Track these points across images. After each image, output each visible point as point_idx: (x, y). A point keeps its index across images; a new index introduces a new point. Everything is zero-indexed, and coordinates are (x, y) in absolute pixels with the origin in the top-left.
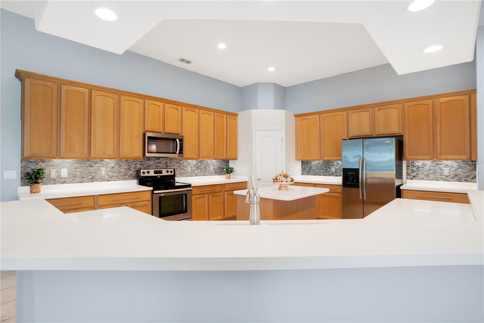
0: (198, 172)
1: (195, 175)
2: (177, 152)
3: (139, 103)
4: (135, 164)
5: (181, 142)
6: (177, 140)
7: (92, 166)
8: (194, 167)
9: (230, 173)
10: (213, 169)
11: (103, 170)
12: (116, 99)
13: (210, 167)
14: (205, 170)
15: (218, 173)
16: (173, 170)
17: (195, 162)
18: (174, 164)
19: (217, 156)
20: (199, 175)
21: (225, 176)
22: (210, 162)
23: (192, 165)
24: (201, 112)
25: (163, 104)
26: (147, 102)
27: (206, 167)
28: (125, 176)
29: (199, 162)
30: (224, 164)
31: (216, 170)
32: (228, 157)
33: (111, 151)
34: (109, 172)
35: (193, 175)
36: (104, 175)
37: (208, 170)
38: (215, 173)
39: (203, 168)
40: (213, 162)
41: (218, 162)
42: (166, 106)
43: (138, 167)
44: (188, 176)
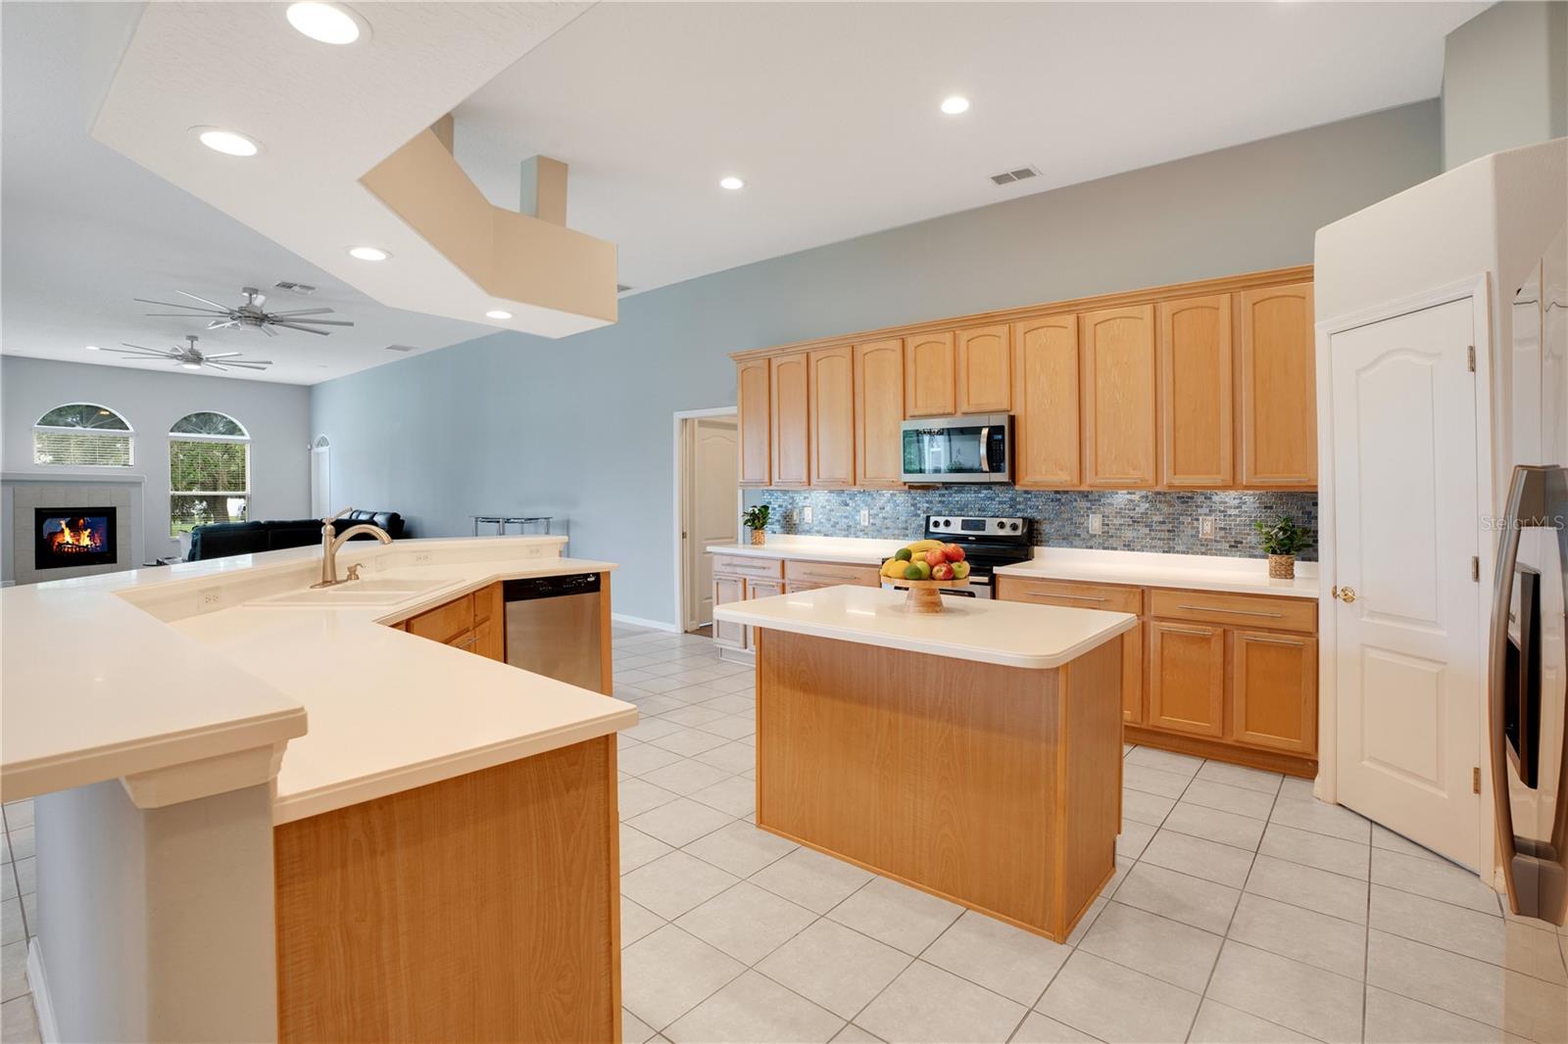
0: (1135, 534)
1: (1124, 545)
2: (985, 467)
3: (893, 350)
4: (927, 502)
5: (1000, 437)
6: (985, 432)
7: (847, 505)
8: (1116, 517)
9: (1292, 552)
10: (1221, 529)
11: (864, 512)
12: (849, 356)
13: (1197, 520)
14: (1174, 531)
15: (1252, 547)
16: (1019, 522)
17: (1121, 498)
18: (1040, 503)
19: (1175, 474)
20: (1142, 546)
21: (1267, 561)
22: (1200, 499)
23: (1107, 511)
24: (1090, 318)
25: (955, 334)
26: (911, 342)
27: (1178, 519)
28: (907, 529)
29: (1142, 497)
30: (1295, 513)
31: (1236, 533)
32: (1244, 478)
33: (843, 472)
34: (874, 518)
35: (1115, 546)
36: (866, 524)
37: (1190, 531)
38: (1231, 546)
39: (1164, 522)
40: (1215, 498)
41: (1250, 500)
42: (964, 336)
43: (935, 509)
44: (1091, 548)
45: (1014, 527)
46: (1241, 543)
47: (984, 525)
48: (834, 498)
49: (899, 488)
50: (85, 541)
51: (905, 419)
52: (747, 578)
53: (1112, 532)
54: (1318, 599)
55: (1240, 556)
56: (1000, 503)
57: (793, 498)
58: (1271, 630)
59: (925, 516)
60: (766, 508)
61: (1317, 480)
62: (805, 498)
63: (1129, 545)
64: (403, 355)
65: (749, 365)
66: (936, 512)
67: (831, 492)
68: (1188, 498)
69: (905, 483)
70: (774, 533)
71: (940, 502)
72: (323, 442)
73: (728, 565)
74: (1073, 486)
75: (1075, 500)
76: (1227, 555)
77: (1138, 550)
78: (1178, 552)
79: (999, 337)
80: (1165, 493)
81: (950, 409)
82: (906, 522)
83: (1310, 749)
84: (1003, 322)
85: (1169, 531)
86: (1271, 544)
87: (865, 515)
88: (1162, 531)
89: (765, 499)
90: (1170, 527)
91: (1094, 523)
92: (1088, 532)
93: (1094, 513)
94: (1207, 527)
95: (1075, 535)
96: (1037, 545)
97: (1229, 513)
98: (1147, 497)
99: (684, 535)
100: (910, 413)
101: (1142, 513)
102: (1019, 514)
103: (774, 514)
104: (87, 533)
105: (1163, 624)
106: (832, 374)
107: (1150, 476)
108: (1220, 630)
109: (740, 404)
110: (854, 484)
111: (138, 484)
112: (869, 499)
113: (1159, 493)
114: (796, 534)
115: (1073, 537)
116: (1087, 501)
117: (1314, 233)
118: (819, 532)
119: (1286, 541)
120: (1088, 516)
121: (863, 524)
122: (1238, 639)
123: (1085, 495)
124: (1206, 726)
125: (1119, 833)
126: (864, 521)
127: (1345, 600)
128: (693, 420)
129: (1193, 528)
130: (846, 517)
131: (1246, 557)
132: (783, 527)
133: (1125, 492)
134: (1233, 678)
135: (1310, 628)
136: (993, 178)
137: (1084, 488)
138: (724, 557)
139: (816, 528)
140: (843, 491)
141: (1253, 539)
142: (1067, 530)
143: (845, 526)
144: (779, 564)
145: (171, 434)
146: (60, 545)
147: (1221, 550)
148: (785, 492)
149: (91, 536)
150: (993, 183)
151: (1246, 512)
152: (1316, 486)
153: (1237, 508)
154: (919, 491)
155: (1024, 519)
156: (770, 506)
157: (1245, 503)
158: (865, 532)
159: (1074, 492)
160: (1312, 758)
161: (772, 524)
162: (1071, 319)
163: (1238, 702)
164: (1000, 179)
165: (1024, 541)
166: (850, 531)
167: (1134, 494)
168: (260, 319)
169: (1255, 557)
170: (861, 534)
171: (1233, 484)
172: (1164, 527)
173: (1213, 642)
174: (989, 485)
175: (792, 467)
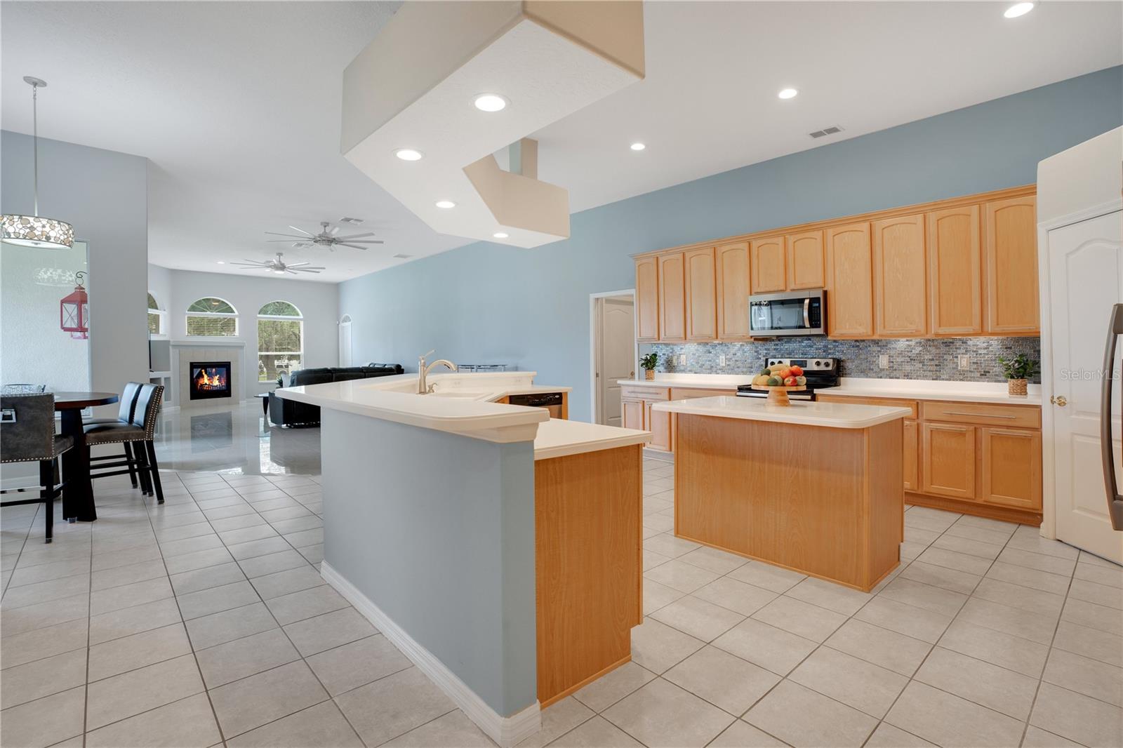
0: (912, 368)
1: (905, 376)
2: (807, 324)
3: (743, 250)
4: (766, 349)
5: (817, 305)
6: (807, 302)
7: (710, 353)
8: (898, 357)
9: (1026, 377)
10: (974, 363)
11: (722, 357)
12: (712, 255)
13: (957, 357)
14: (940, 365)
15: (997, 375)
16: (831, 361)
17: (902, 344)
18: (844, 348)
19: (940, 326)
20: (917, 376)
21: (1007, 384)
22: (958, 344)
23: (892, 353)
24: (879, 225)
25: (785, 238)
26: (755, 244)
27: (943, 357)
28: (752, 368)
29: (917, 343)
30: (1028, 351)
31: (985, 366)
32: (990, 327)
33: (709, 330)
34: (729, 361)
35: (898, 376)
36: (724, 365)
37: (951, 365)
38: (981, 375)
39: (933, 360)
40: (970, 343)
41: (995, 343)
42: (791, 239)
43: (771, 354)
44: (881, 377)
45: (827, 365)
46: (989, 372)
47: (806, 364)
48: (701, 349)
49: (747, 340)
50: (216, 383)
51: (751, 295)
52: (646, 400)
53: (895, 367)
54: (1041, 406)
55: (988, 381)
56: (817, 349)
57: (672, 349)
58: (1008, 427)
59: (764, 359)
60: (655, 355)
61: (1039, 328)
62: (681, 349)
63: (908, 375)
64: (402, 261)
65: (644, 261)
66: (772, 356)
67: (699, 344)
68: (951, 342)
69: (752, 337)
70: (660, 372)
71: (775, 349)
72: (347, 319)
73: (632, 392)
74: (869, 336)
75: (870, 346)
76: (978, 381)
77: (915, 379)
78: (943, 379)
79: (816, 239)
80: (933, 340)
81: (782, 287)
82: (751, 363)
83: (1038, 506)
84: (818, 229)
85: (936, 365)
86: (1009, 372)
87: (722, 359)
88: (931, 365)
89: (654, 350)
90: (937, 363)
91: (883, 361)
92: (879, 367)
93: (883, 354)
94: (964, 362)
95: (870, 369)
96: (843, 376)
97: (980, 352)
98: (920, 343)
99: (597, 375)
100: (755, 289)
101: (917, 354)
102: (830, 356)
103: (660, 360)
104: (217, 377)
105: (932, 424)
106: (700, 266)
107: (922, 329)
108: (972, 428)
109: (638, 288)
110: (714, 340)
111: (242, 347)
112: (725, 348)
113: (929, 340)
114: (675, 372)
115: (868, 371)
116: (879, 346)
117: (1037, 164)
118: (691, 371)
119: (1020, 370)
120: (878, 356)
121: (721, 365)
122: (985, 433)
123: (876, 342)
124: (963, 491)
125: (902, 542)
126: (722, 363)
127: (1059, 404)
128: (602, 298)
129: (954, 363)
130: (710, 361)
131: (992, 382)
132: (665, 368)
133: (905, 339)
134: (981, 460)
135: (1036, 425)
136: (811, 134)
137: (876, 337)
138: (630, 388)
139: (689, 369)
140: (707, 344)
141: (997, 370)
142: (864, 366)
143: (709, 367)
144: (666, 392)
145: (259, 316)
146: (202, 385)
147: (974, 377)
148: (667, 345)
149: (219, 380)
150: (811, 137)
151: (992, 351)
152: (1039, 332)
153: (986, 348)
154: (760, 342)
155: (834, 359)
156: (658, 354)
157: (991, 346)
158: (723, 371)
159: (869, 340)
160: (1039, 512)
161: (659, 366)
162: (866, 226)
163: (985, 476)
164: (815, 135)
165: (835, 374)
166: (712, 369)
167: (911, 341)
168: (332, 242)
169: (999, 381)
170: (720, 371)
171: (982, 332)
172: (933, 363)
173: (967, 435)
174: (809, 337)
175: (673, 327)
